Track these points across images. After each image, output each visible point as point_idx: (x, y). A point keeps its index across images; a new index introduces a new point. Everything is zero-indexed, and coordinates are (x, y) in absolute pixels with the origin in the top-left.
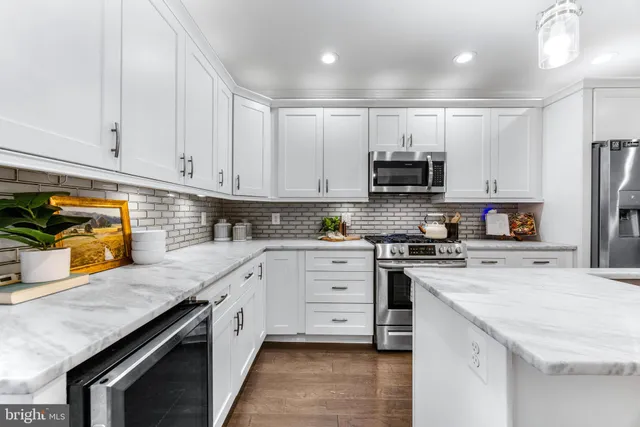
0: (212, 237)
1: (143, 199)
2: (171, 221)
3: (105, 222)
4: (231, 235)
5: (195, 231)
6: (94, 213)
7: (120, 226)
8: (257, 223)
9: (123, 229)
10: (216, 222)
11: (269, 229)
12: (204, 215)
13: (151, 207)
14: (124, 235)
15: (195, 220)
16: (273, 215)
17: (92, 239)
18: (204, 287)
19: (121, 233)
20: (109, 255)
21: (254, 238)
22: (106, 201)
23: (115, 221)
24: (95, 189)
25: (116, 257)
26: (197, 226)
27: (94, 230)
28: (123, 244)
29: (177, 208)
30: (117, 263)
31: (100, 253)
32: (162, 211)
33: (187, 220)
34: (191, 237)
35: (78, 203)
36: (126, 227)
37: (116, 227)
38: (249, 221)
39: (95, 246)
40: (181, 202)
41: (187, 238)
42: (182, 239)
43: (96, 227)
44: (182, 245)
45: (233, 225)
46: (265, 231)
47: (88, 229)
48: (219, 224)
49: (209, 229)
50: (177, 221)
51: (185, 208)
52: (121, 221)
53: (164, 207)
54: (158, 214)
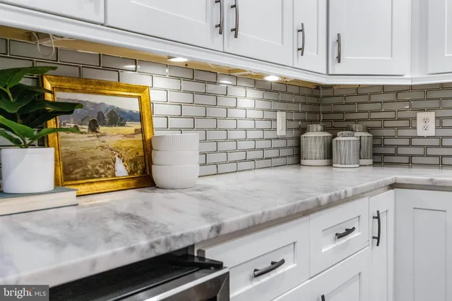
0: (297, 157)
1: (174, 84)
2: (222, 124)
3: (117, 118)
4: (329, 154)
5: (266, 144)
6: (102, 104)
7: (138, 126)
8: (385, 132)
9: (142, 131)
10: (303, 130)
11: (410, 145)
12: (281, 117)
13: (188, 98)
14: (144, 140)
15: (266, 125)
16: (420, 116)
17: (98, 143)
18: (220, 235)
19: (139, 137)
20: (121, 169)
21: (375, 164)
22: (118, 86)
23: (132, 117)
24: (105, 68)
25: (131, 173)
26: (269, 135)
27: (102, 129)
28: (141, 153)
29: (231, 103)
30: (132, 182)
31: (109, 164)
32: (206, 106)
33: (250, 124)
34: (259, 154)
35: (79, 87)
36: (147, 128)
37: (132, 127)
38: (368, 130)
39: (102, 153)
40: (239, 92)
41: (251, 155)
42: (241, 156)
43: (104, 124)
44: (242, 165)
45: (335, 136)
46: (401, 151)
47: (93, 127)
48: (308, 135)
49: (291, 143)
50: (232, 124)
51: (247, 102)
52: (140, 118)
53: (211, 100)
54: (199, 111)
